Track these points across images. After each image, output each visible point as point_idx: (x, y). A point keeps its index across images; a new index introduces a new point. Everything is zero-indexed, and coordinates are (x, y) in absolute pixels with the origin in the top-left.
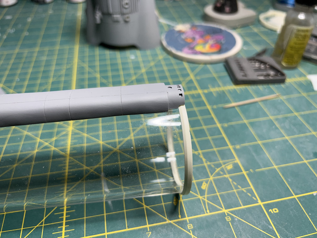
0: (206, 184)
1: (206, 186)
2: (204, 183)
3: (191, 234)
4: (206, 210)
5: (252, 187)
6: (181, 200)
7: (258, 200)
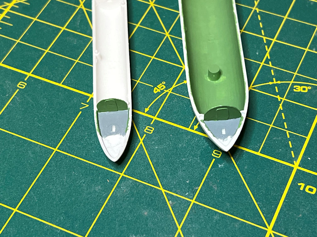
3: (142, 139)
5: (308, 138)
6: (170, 91)
7: (296, 160)
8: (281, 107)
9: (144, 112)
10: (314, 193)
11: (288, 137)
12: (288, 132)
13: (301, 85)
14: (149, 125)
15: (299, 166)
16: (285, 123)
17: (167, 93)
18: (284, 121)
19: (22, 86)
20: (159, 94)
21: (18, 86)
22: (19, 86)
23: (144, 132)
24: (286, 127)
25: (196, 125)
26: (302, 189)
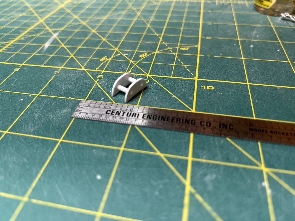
0: (146, 55)
3: (96, 82)
5: (198, 66)
6: (110, 59)
7: (195, 76)
8: (176, 57)
9: (96, 70)
10: (213, 88)
11: (186, 67)
12: (185, 66)
13: (184, 48)
14: (100, 75)
15: (198, 78)
16: (182, 63)
17: (108, 60)
18: (181, 62)
19: (18, 70)
20: (103, 61)
21: (14, 70)
23: (97, 78)
24: (183, 64)
25: (129, 71)
26: (205, 88)
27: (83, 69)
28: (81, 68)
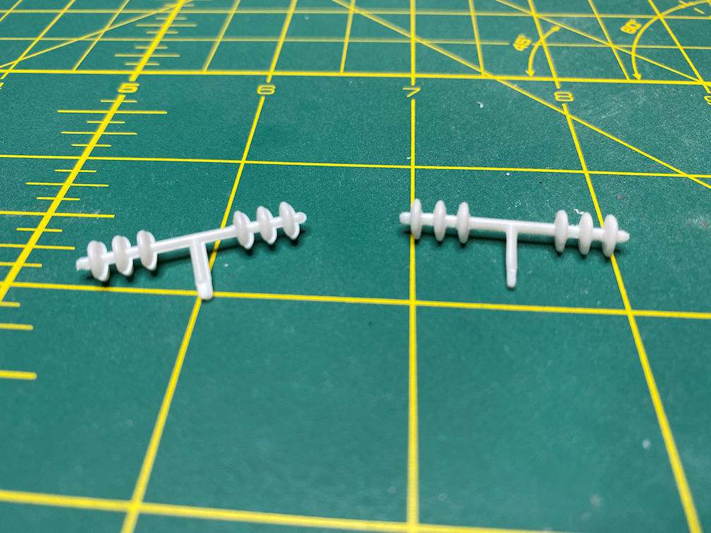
0: (639, 26)
1: (638, 31)
2: (633, 22)
3: (566, 112)
4: (631, 72)
9: (528, 75)
14: (557, 90)
17: (541, 48)
19: (270, 91)
20: (527, 51)
21: (259, 93)
22: (262, 91)
23: (558, 102)
25: (634, 73)
27: (485, 75)
28: (479, 73)
